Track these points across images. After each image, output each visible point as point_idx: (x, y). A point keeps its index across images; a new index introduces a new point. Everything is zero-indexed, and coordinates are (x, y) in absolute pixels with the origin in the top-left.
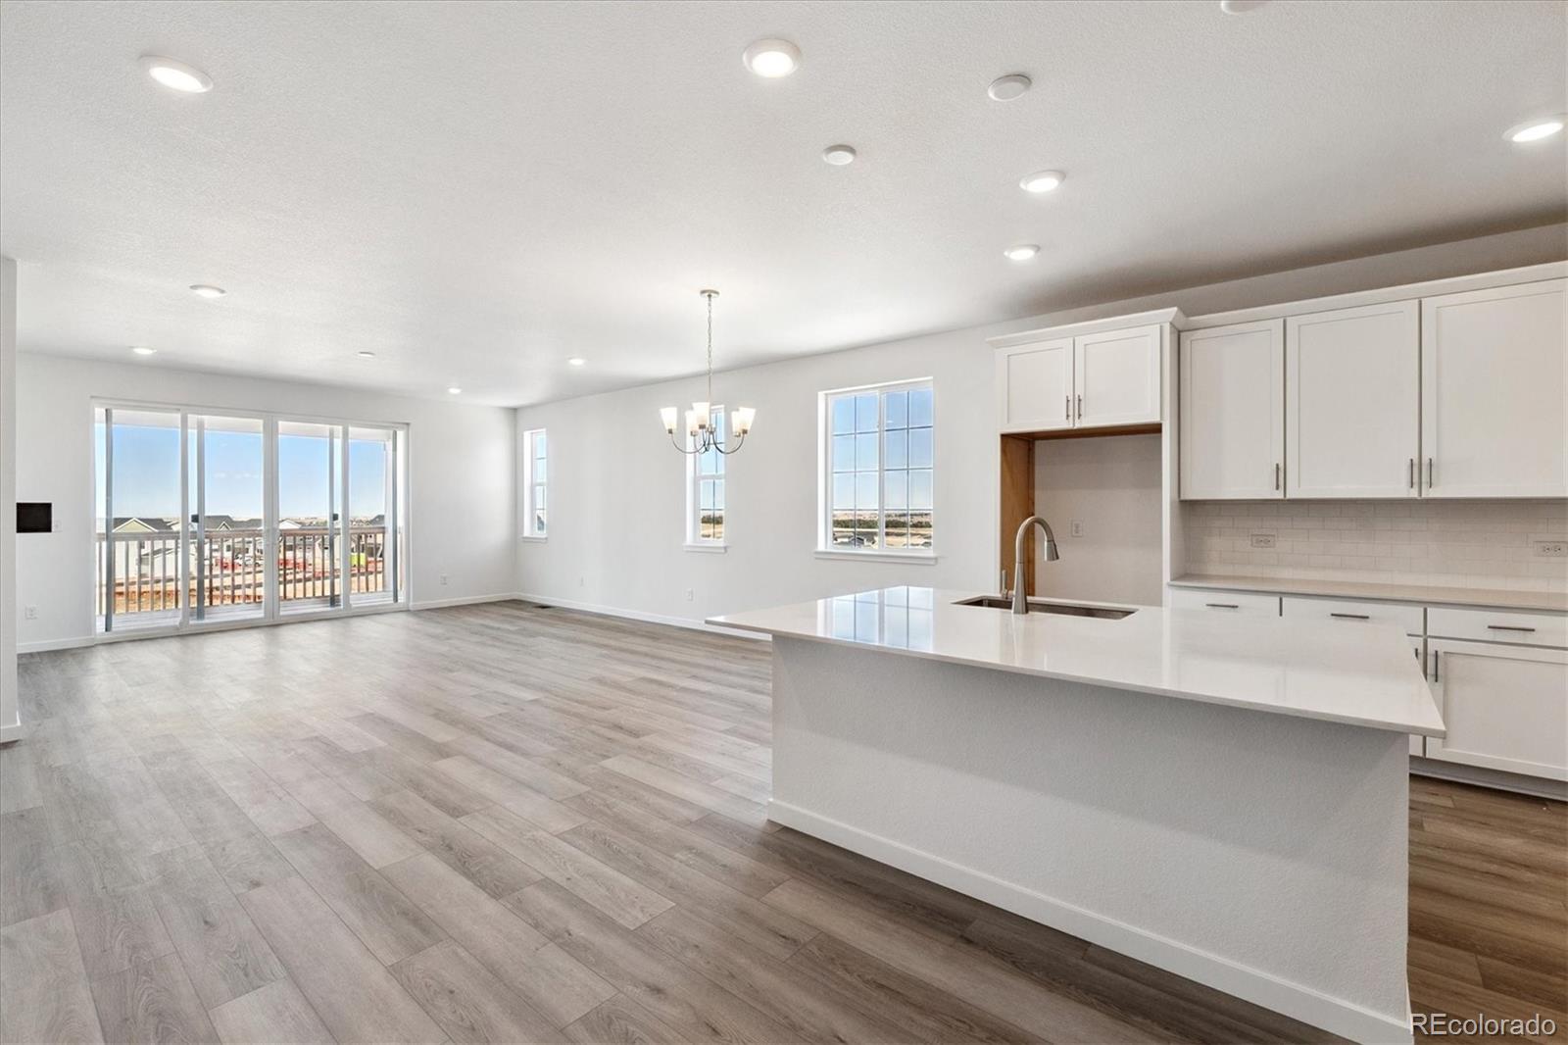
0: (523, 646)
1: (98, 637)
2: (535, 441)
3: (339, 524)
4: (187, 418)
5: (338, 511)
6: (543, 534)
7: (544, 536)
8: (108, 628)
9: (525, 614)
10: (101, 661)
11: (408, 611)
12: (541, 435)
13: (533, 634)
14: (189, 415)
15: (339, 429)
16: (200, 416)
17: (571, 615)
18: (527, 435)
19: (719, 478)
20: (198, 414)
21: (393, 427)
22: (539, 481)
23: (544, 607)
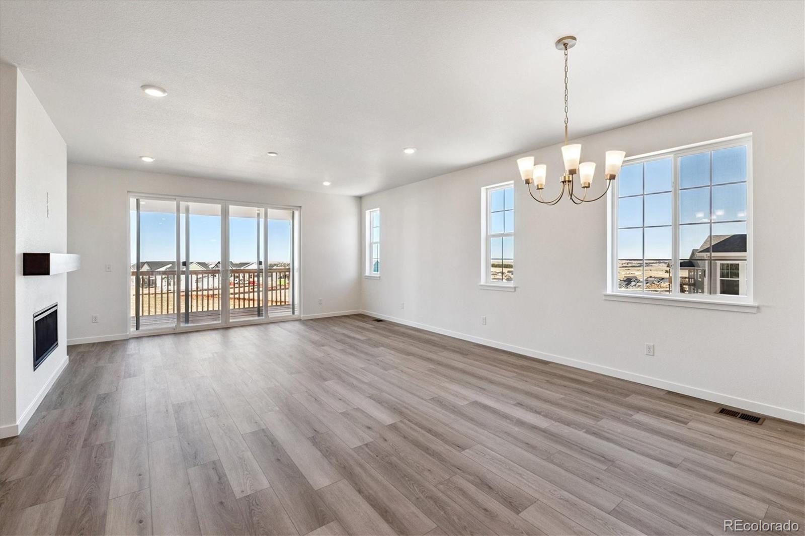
0: (372, 355)
1: (132, 334)
2: (373, 216)
3: (263, 267)
4: (179, 203)
5: (262, 259)
6: (377, 274)
7: (378, 276)
8: (137, 328)
9: (368, 326)
10: (132, 347)
11: (300, 320)
12: (376, 212)
13: (377, 345)
14: (181, 202)
15: (262, 210)
16: (187, 203)
17: (397, 328)
18: (367, 212)
19: (508, 235)
20: (187, 202)
21: (292, 208)
22: (374, 241)
23: (379, 321)
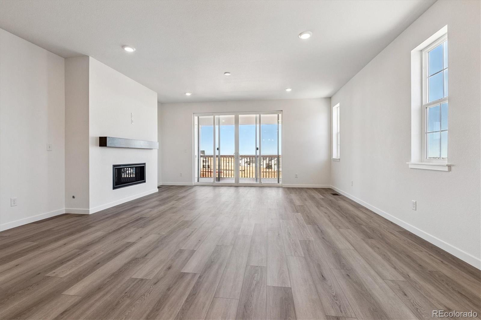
8: (198, 181)
11: (282, 187)
12: (338, 107)
14: (216, 116)
15: (258, 116)
20: (219, 115)
21: (278, 112)
